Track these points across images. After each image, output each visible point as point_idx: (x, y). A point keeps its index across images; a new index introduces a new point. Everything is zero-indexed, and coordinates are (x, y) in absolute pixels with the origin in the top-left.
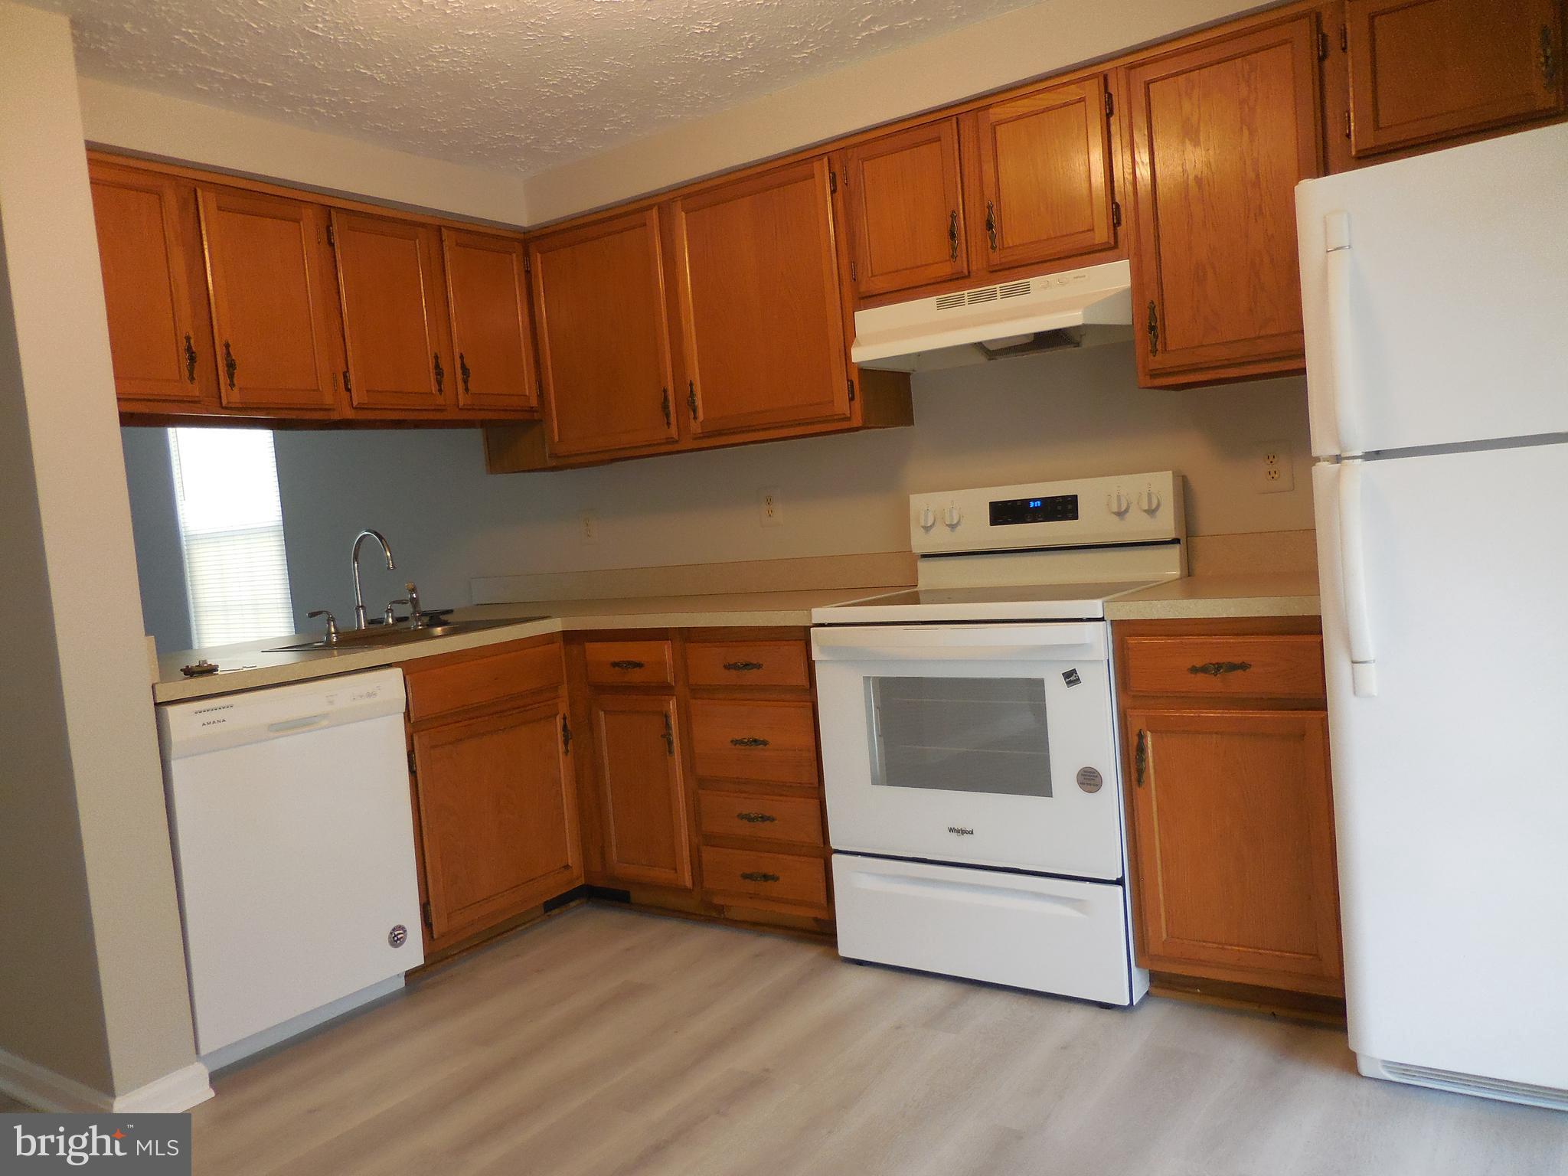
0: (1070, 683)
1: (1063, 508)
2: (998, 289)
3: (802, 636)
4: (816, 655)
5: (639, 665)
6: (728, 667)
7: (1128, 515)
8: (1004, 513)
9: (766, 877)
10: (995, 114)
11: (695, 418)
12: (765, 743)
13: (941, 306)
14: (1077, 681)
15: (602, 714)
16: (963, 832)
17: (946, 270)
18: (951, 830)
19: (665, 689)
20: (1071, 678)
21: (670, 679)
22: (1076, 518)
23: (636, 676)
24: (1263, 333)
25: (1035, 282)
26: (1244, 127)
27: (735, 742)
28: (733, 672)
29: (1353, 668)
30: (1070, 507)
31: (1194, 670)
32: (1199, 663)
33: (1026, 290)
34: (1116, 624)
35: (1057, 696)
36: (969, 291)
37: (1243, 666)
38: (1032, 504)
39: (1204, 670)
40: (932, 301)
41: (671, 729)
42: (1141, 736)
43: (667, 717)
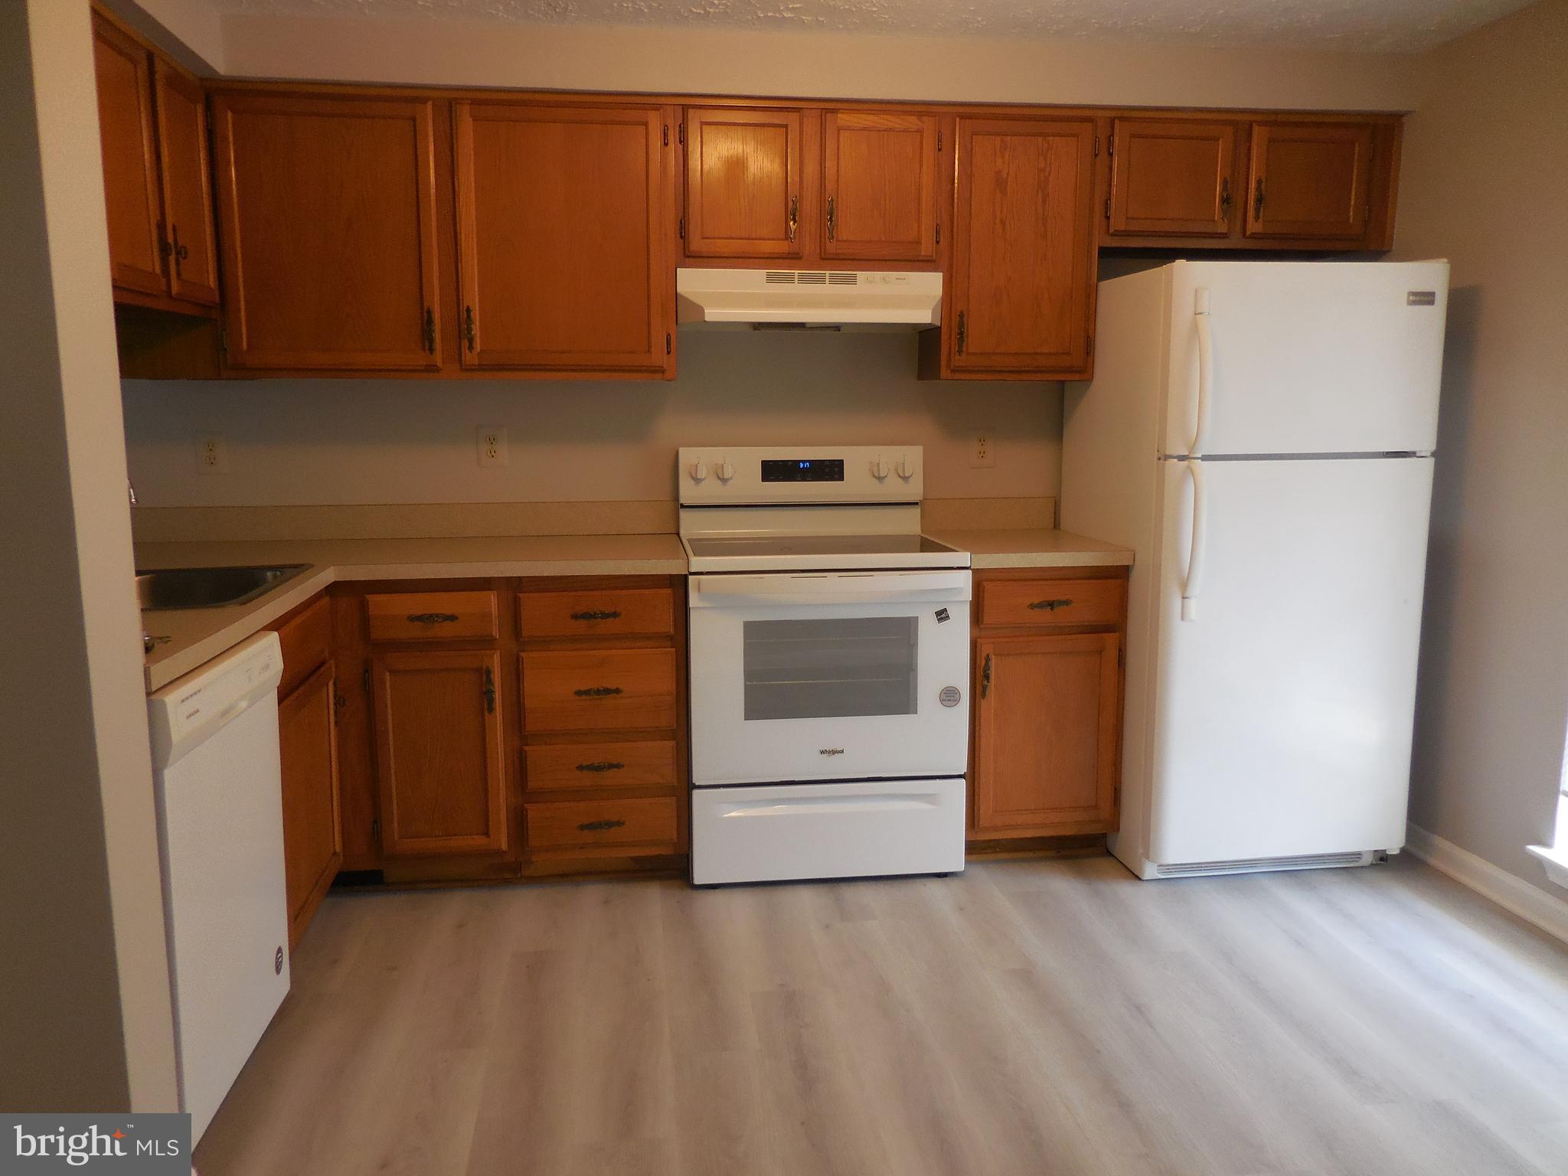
0: (940, 620)
1: (832, 470)
2: (827, 275)
3: (679, 584)
4: (694, 600)
5: (452, 618)
6: (575, 617)
7: (886, 479)
8: (773, 471)
9: (610, 824)
10: (842, 119)
11: (471, 348)
12: (617, 691)
13: (771, 279)
14: (948, 617)
15: (387, 676)
16: (834, 752)
17: (783, 247)
18: (822, 752)
19: (486, 642)
20: (942, 615)
21: (496, 634)
22: (841, 479)
23: (446, 630)
24: (1039, 351)
25: (861, 275)
26: (1040, 192)
27: (579, 693)
28: (583, 623)
29: (1183, 602)
30: (836, 469)
31: (1032, 606)
32: (1036, 601)
33: (852, 280)
34: (976, 572)
35: (928, 632)
36: (800, 272)
37: (1067, 603)
38: (802, 465)
39: (1040, 606)
40: (762, 273)
41: (493, 684)
42: (988, 659)
43: (488, 672)
